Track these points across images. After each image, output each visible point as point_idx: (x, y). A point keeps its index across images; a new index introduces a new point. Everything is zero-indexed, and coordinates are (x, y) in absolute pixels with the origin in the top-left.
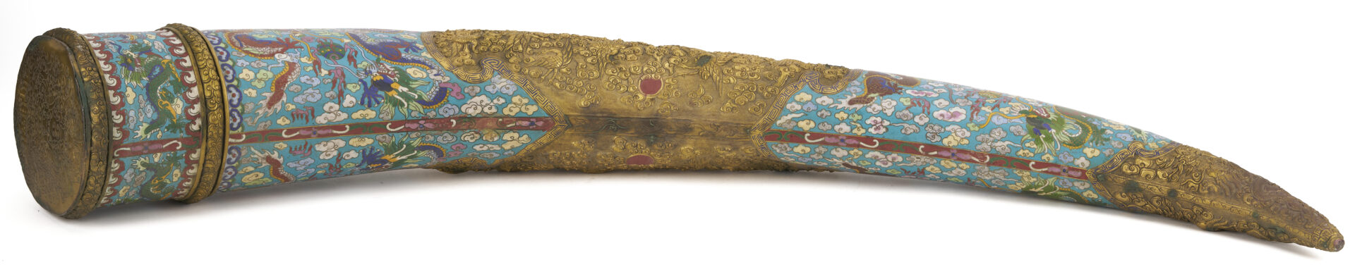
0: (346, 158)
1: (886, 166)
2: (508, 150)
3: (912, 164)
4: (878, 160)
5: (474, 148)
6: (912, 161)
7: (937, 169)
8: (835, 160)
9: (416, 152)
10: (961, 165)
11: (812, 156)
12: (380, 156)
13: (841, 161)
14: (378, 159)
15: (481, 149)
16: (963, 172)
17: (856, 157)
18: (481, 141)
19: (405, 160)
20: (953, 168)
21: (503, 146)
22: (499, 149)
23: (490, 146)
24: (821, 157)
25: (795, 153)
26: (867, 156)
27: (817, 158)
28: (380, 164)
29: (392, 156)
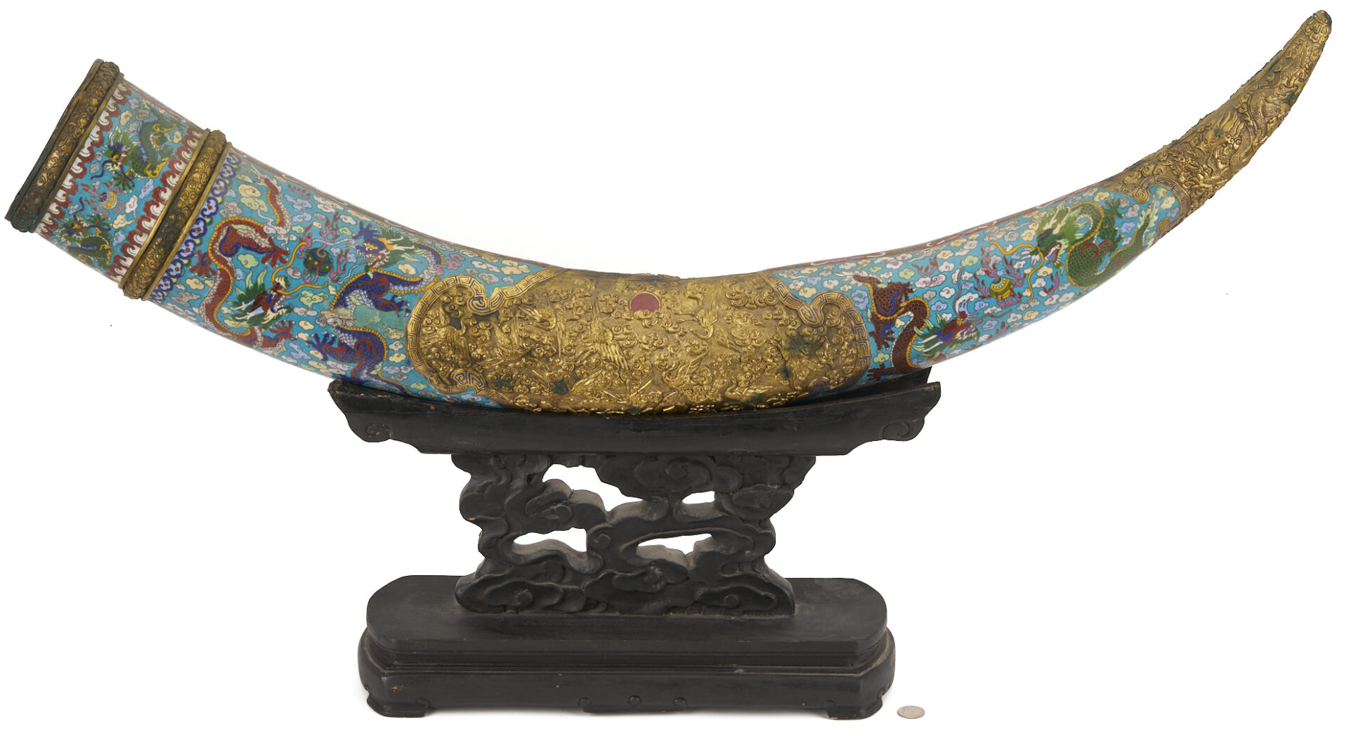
0: (343, 220)
1: (898, 267)
2: (508, 275)
3: (923, 257)
4: (888, 262)
5: (473, 263)
6: (922, 254)
7: (948, 252)
8: (845, 273)
9: (413, 247)
10: (970, 238)
11: (820, 274)
12: (377, 236)
13: (851, 273)
14: (375, 238)
15: (479, 267)
16: (975, 242)
17: (865, 265)
18: (479, 259)
19: (402, 252)
20: (963, 244)
21: (502, 269)
22: (498, 271)
23: (489, 266)
24: (830, 273)
25: (802, 274)
26: (876, 262)
27: (826, 275)
28: (376, 248)
29: (389, 242)
